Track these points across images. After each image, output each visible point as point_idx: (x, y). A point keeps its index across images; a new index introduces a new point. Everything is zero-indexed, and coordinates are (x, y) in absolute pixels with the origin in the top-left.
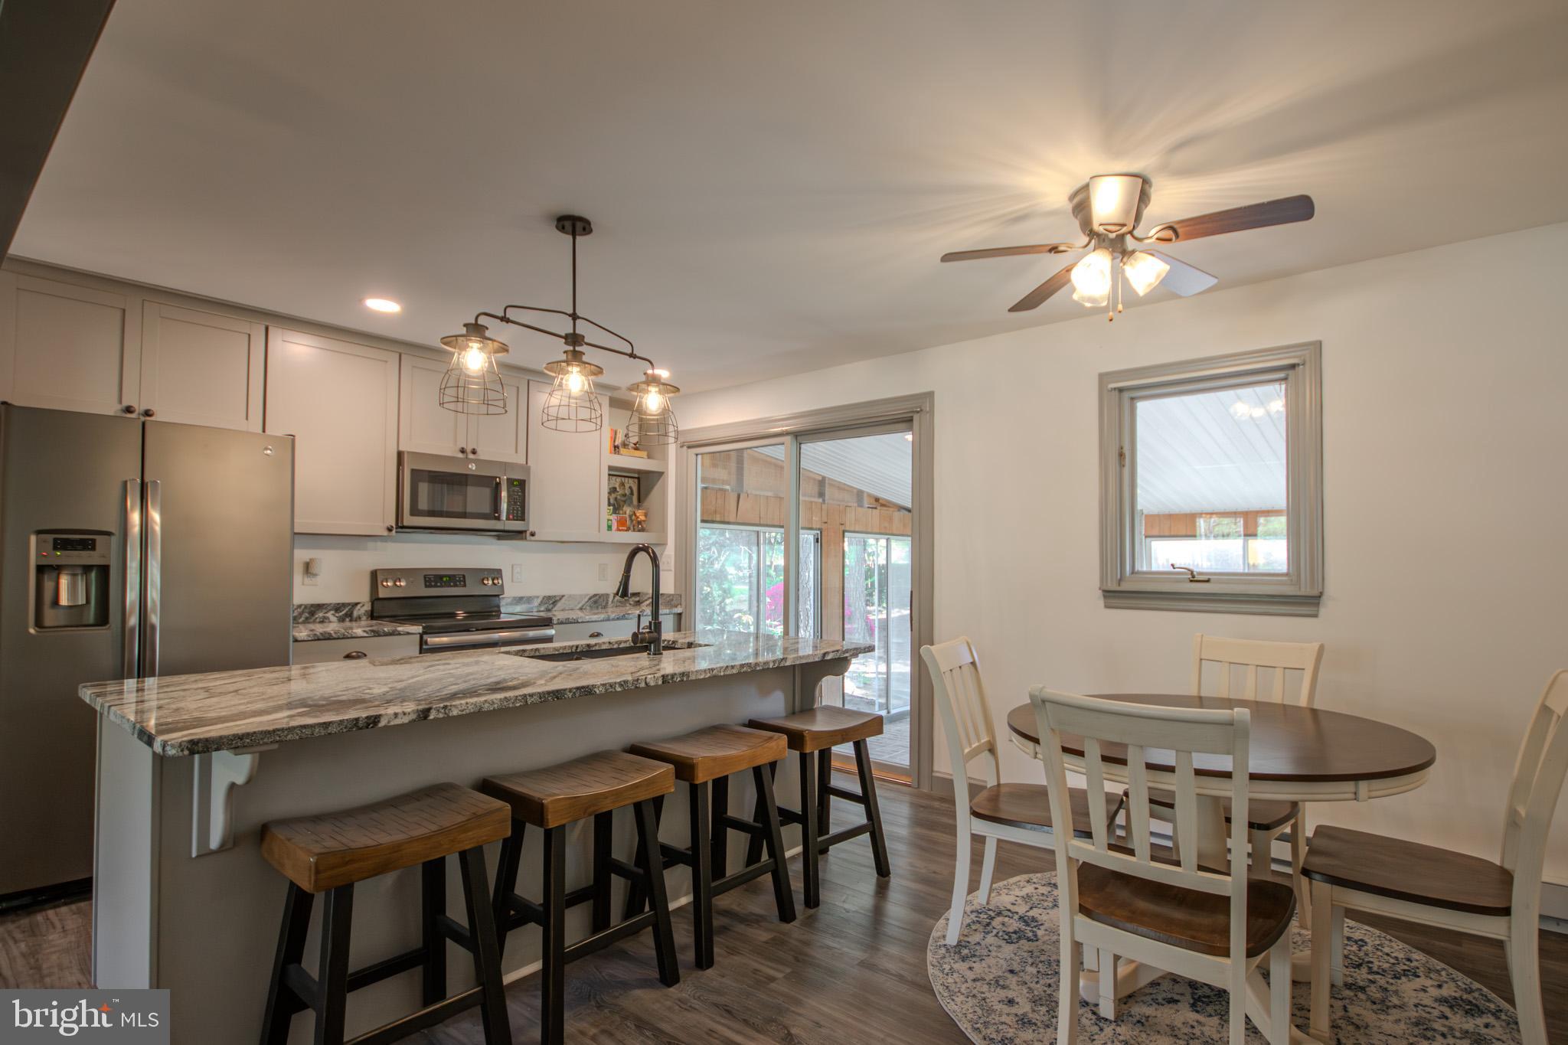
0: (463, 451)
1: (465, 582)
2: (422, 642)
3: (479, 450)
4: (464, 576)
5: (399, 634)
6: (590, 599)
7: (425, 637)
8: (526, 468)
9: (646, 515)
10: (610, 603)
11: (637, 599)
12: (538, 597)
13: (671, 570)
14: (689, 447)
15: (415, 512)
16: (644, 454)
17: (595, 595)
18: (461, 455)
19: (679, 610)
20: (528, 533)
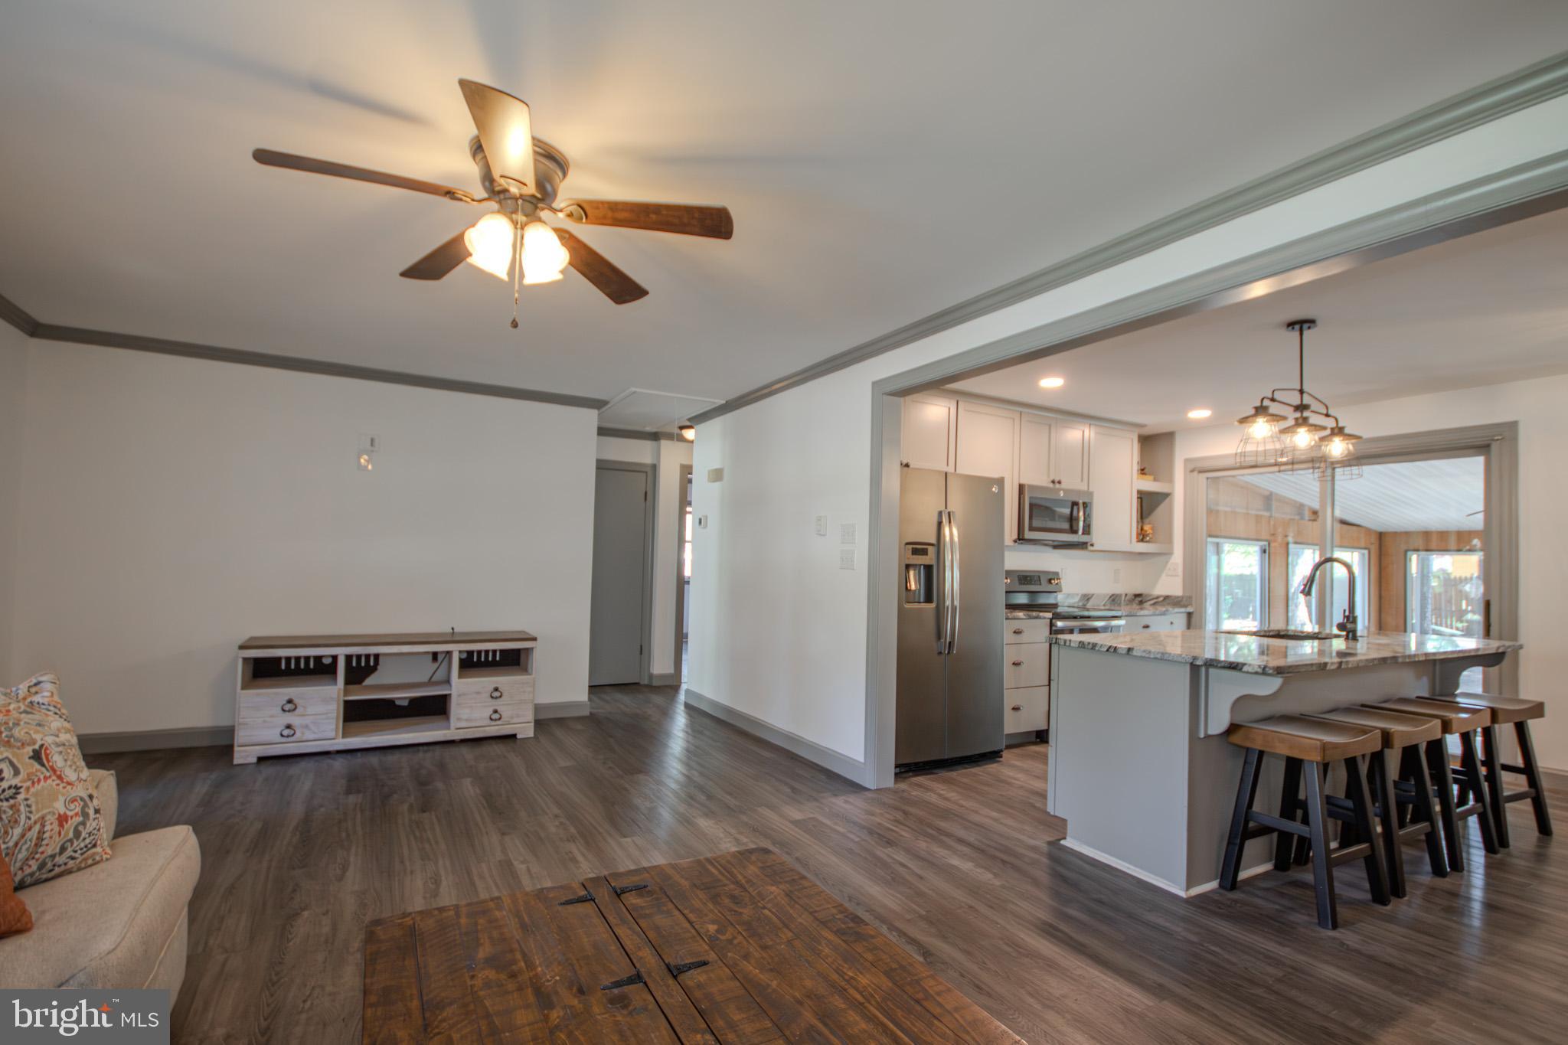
0: (1053, 482)
1: (1040, 580)
2: (1051, 625)
3: (1063, 481)
4: (1039, 577)
5: (1040, 618)
6: (1111, 597)
7: (1054, 621)
8: (1091, 494)
9: (1152, 529)
10: (1123, 601)
11: (1140, 599)
12: (1078, 595)
13: (1177, 576)
14: (1200, 472)
15: (1031, 529)
16: (1152, 478)
17: (1113, 595)
18: (1051, 485)
19: (1190, 609)
20: (1089, 544)
